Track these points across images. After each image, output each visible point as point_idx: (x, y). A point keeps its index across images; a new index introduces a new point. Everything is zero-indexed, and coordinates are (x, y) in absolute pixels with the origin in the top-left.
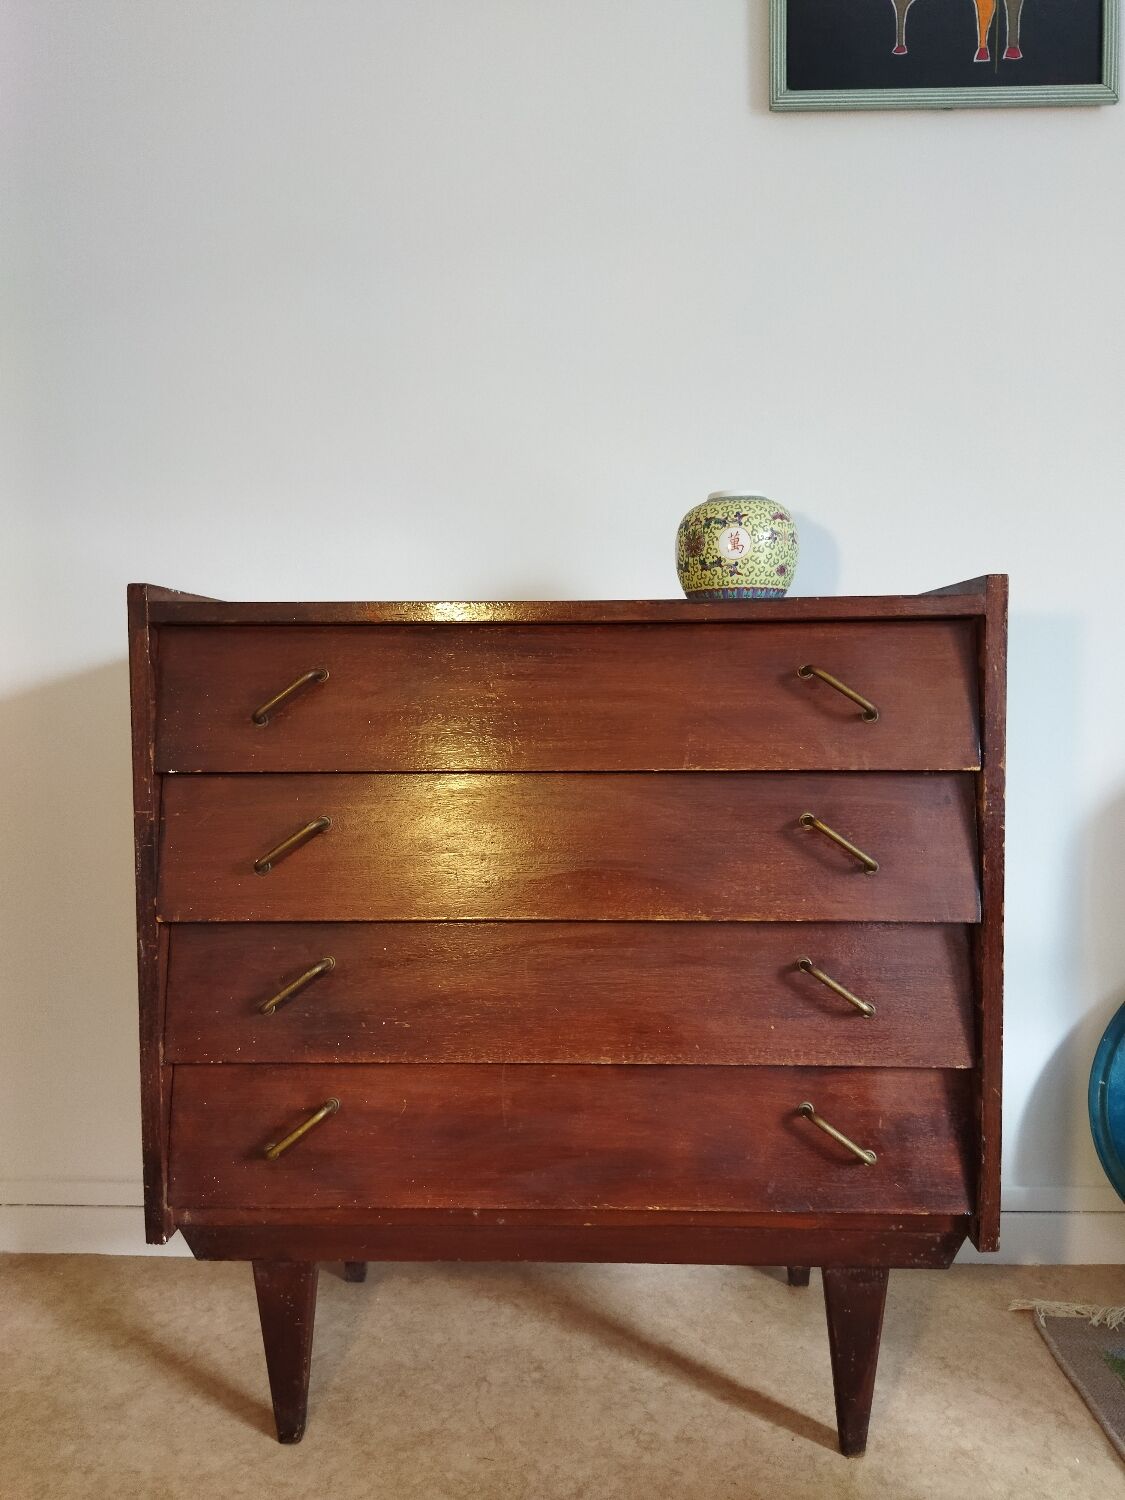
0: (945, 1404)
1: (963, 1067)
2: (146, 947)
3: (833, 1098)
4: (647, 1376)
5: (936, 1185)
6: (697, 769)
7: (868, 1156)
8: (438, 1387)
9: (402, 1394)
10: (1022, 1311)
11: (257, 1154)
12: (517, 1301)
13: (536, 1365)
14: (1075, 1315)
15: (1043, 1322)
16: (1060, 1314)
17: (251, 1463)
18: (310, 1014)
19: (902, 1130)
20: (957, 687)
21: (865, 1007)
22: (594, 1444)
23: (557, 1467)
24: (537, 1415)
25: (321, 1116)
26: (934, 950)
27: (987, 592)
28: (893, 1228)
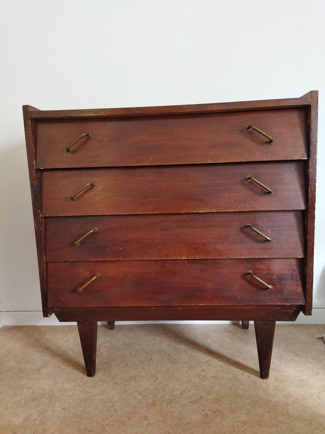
0: (296, 366)
1: (301, 257)
2: (37, 226)
3: (259, 269)
4: (202, 356)
5: (292, 296)
6: (213, 162)
7: (270, 287)
8: (137, 362)
9: (126, 364)
10: (319, 338)
11: (75, 291)
12: (161, 336)
13: (167, 355)
17: (79, 386)
18: (90, 246)
19: (281, 278)
20: (299, 132)
21: (269, 239)
22: (186, 379)
23: (174, 386)
24: (168, 370)
25: (94, 278)
26: (291, 220)
27: (312, 97)
28: (277, 308)
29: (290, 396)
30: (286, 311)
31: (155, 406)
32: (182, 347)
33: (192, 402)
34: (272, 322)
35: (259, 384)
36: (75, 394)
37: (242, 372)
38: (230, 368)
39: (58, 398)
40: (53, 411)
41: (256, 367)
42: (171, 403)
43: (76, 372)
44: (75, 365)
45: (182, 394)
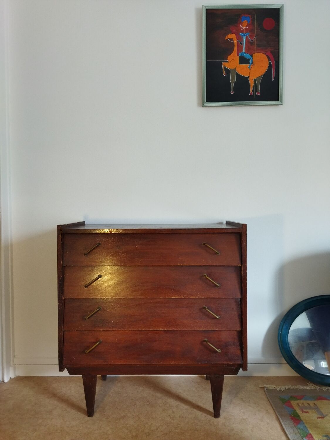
0: (241, 409)
2: (60, 305)
3: (211, 338)
5: (234, 357)
6: (181, 265)
7: (219, 351)
8: (125, 406)
9: (117, 408)
10: (262, 388)
11: (84, 352)
13: (147, 401)
14: (274, 388)
15: (266, 390)
16: (270, 388)
17: (83, 424)
18: (96, 319)
19: (227, 345)
21: (217, 317)
22: (160, 418)
23: (152, 423)
24: (148, 412)
25: (98, 343)
26: (233, 304)
27: (242, 227)
28: (225, 366)
29: (233, 430)
30: (230, 368)
32: (159, 395)
33: (164, 434)
34: (221, 376)
35: (212, 422)
36: (80, 430)
37: (201, 413)
38: (193, 411)
39: (68, 432)
41: (212, 410)
42: (149, 435)
43: (79, 413)
44: (78, 408)
45: (157, 429)
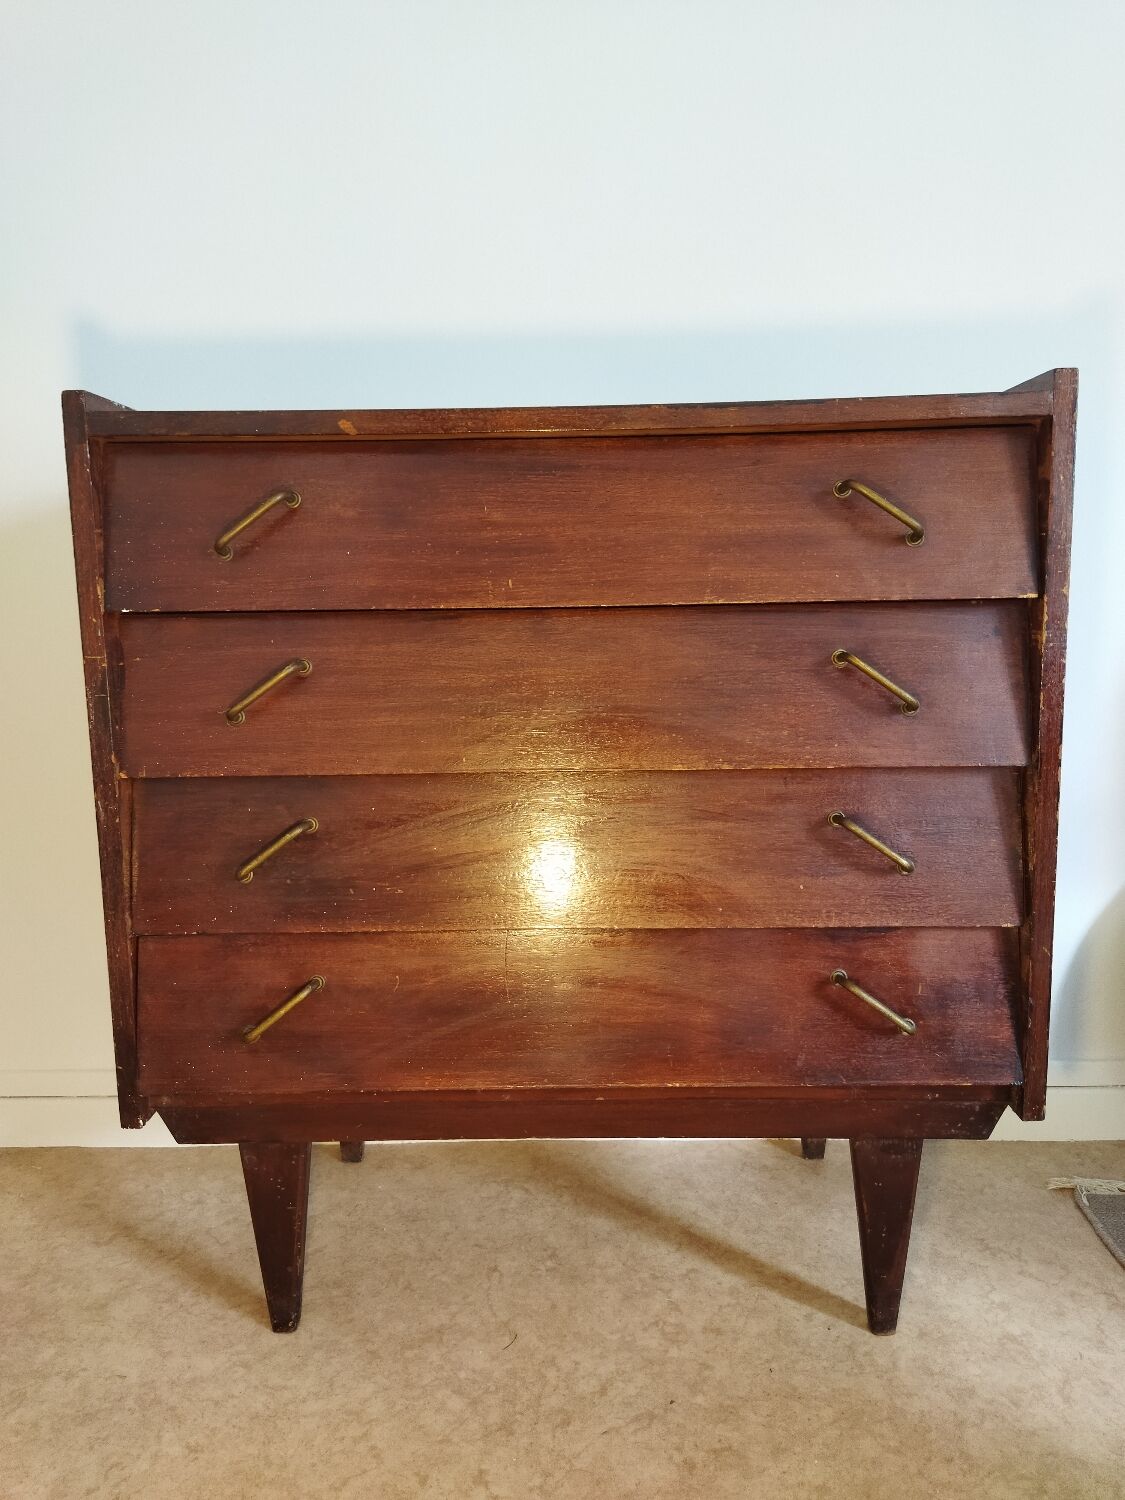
0: (988, 1288)
1: (1009, 925)
2: (106, 810)
3: (868, 964)
4: (667, 1257)
5: (980, 1054)
6: (720, 602)
7: (906, 1024)
8: (444, 1279)
9: (408, 1286)
10: (1062, 1189)
11: (236, 1036)
12: (526, 1186)
13: (549, 1252)
14: (1117, 1193)
15: (1085, 1201)
16: (1101, 1191)
17: (246, 1366)
18: (292, 880)
19: (944, 996)
20: (1009, 507)
21: (904, 862)
22: (615, 1337)
23: (577, 1363)
24: (554, 1307)
25: (305, 993)
26: (980, 799)
27: (1055, 388)
28: (929, 1097)
29: (971, 1392)
30: (958, 1106)
31: (511, 1433)
32: (601, 1224)
33: (637, 1419)
34: (910, 1144)
35: (866, 1354)
36: (233, 1396)
37: (806, 1309)
38: (765, 1298)
39: (173, 1409)
40: (156, 1457)
41: (855, 1293)
42: (567, 1422)
43: (233, 1314)
44: (228, 1290)
45: (603, 1391)
